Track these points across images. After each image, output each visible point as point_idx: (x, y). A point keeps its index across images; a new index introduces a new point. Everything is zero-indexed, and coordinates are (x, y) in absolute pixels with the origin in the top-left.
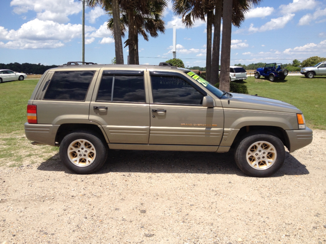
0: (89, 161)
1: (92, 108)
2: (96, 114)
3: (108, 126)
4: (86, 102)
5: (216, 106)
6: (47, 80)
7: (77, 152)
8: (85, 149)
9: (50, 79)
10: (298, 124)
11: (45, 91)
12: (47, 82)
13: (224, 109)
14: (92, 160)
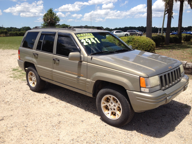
3: (38, 66)
4: (33, 50)
5: (84, 61)
9: (26, 36)
10: (141, 87)
11: (23, 42)
12: (24, 38)
13: (88, 63)
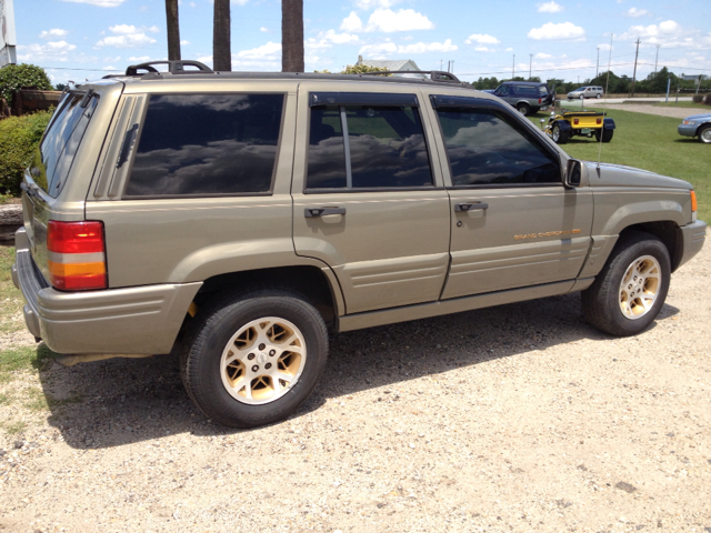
0: (283, 382)
1: (300, 216)
2: (315, 230)
3: (350, 266)
4: (276, 198)
6: (126, 127)
7: (244, 360)
8: (269, 347)
9: (138, 121)
11: (127, 165)
12: (129, 135)
14: (292, 376)
